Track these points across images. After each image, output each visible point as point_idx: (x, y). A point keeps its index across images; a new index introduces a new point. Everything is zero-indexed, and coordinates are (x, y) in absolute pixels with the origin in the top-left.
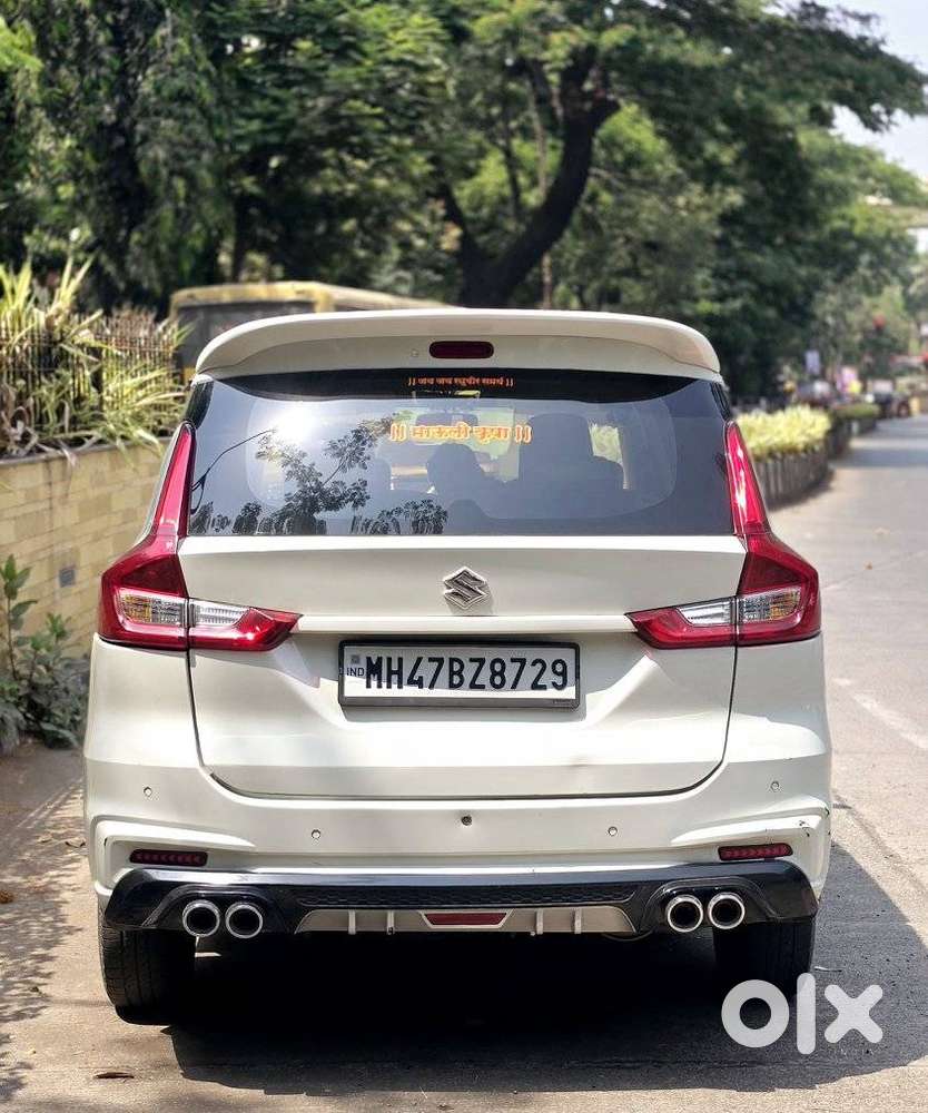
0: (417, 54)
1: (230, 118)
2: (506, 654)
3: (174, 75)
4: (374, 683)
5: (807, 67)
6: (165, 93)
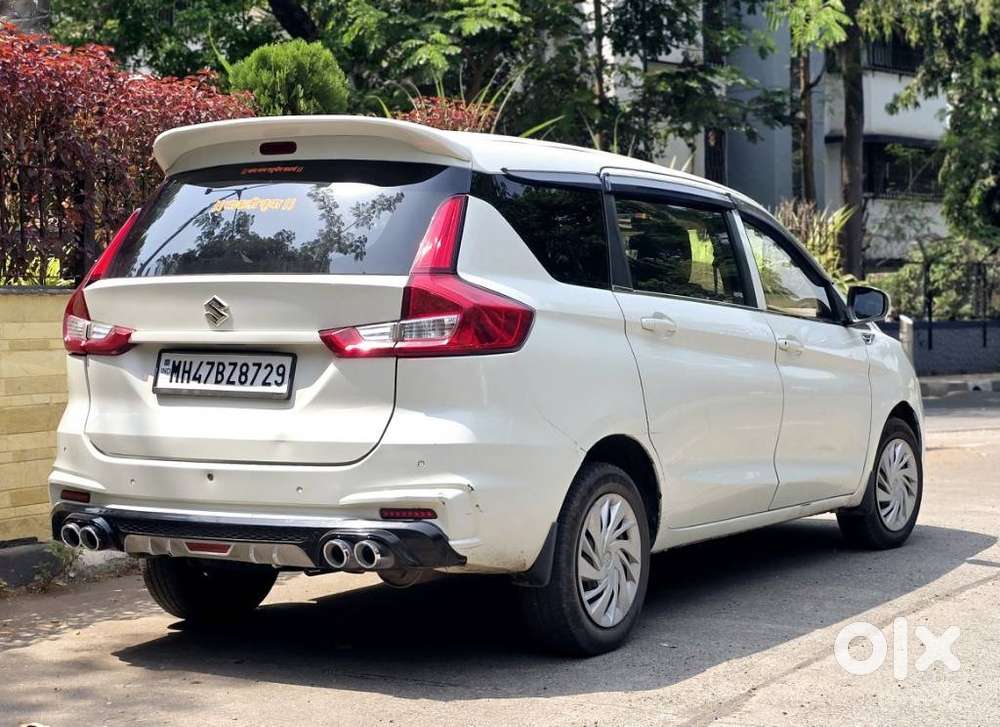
2: (250, 360)
4: (174, 379)
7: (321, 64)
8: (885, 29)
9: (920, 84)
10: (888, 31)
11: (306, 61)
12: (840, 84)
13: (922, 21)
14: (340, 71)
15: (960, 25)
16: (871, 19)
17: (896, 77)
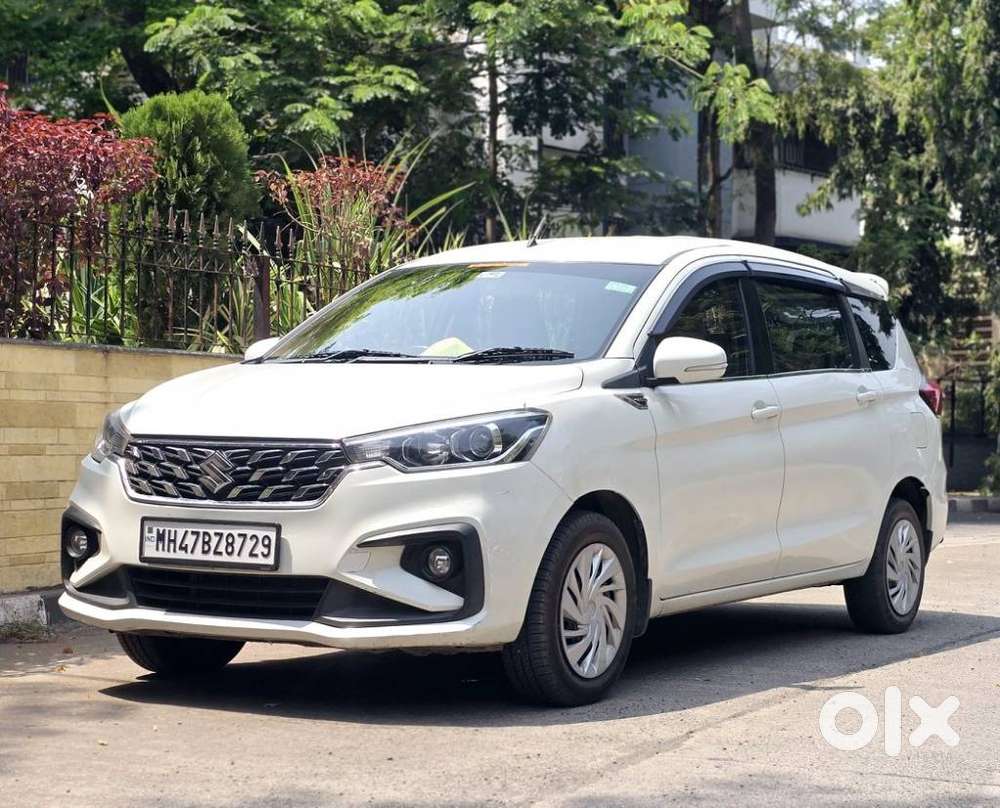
7: (221, 116)
8: (798, 124)
9: (833, 185)
10: (801, 127)
11: (204, 112)
12: (751, 180)
13: (836, 119)
14: (240, 124)
15: (877, 125)
16: (784, 113)
17: (809, 177)
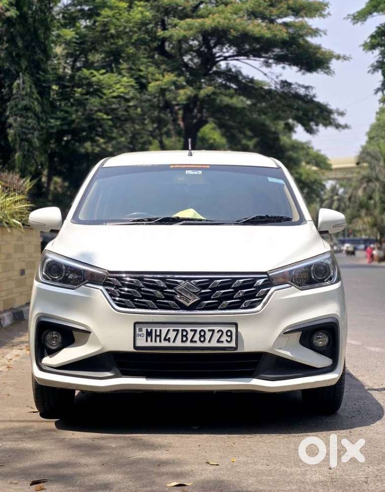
0: (125, 93)
1: (47, 119)
3: (23, 100)
5: (284, 105)
6: (20, 107)
